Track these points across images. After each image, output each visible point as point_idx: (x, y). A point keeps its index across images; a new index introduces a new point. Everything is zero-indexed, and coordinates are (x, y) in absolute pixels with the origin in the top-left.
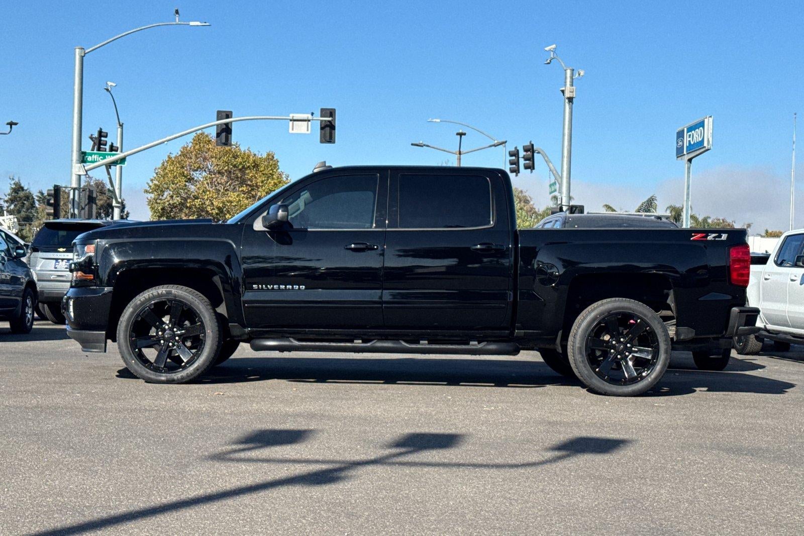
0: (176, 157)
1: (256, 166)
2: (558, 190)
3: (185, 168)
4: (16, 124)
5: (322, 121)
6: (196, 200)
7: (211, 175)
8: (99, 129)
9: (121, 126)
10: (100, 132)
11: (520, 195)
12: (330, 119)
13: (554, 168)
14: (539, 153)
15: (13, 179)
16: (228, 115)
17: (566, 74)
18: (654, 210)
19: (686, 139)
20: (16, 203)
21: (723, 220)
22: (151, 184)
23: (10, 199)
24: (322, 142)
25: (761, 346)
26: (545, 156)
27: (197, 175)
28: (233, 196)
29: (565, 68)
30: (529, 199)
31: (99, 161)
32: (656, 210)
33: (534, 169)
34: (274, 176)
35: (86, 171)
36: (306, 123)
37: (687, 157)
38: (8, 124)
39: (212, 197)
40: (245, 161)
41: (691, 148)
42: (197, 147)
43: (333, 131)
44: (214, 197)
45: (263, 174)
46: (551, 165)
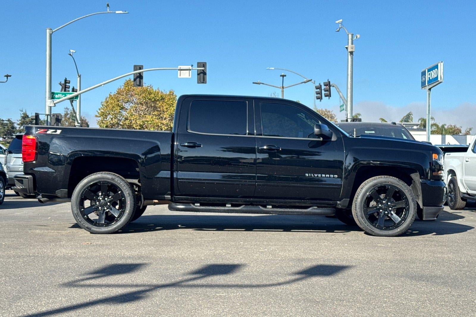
0: (114, 95)
1: (163, 99)
2: (345, 109)
3: (120, 102)
4: (10, 76)
5: (198, 70)
6: (126, 121)
7: (135, 105)
8: (65, 79)
9: (80, 76)
10: (66, 80)
11: (328, 113)
12: (203, 68)
13: (343, 96)
14: (333, 86)
15: (22, 111)
16: (141, 68)
17: (348, 37)
18: (411, 121)
19: (427, 76)
20: (24, 125)
21: (454, 126)
22: (99, 112)
23: (21, 123)
24: (198, 83)
25: (465, 204)
26: (337, 88)
27: (127, 106)
28: (149, 118)
29: (348, 34)
30: (334, 116)
31: (62, 97)
32: (412, 121)
33: (330, 96)
34: (174, 105)
35: (55, 104)
36: (188, 71)
37: (428, 88)
38: (5, 76)
39: (136, 119)
40: (156, 96)
41: (430, 81)
42: (127, 88)
43: (205, 76)
44: (137, 118)
45: (167, 104)
46: (341, 94)
